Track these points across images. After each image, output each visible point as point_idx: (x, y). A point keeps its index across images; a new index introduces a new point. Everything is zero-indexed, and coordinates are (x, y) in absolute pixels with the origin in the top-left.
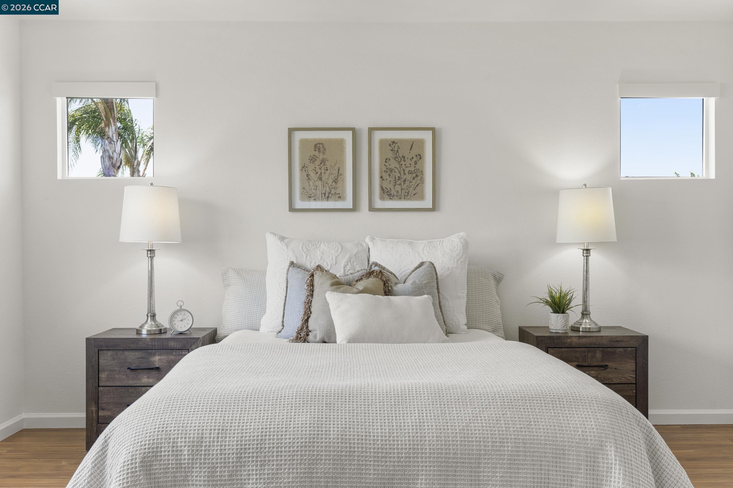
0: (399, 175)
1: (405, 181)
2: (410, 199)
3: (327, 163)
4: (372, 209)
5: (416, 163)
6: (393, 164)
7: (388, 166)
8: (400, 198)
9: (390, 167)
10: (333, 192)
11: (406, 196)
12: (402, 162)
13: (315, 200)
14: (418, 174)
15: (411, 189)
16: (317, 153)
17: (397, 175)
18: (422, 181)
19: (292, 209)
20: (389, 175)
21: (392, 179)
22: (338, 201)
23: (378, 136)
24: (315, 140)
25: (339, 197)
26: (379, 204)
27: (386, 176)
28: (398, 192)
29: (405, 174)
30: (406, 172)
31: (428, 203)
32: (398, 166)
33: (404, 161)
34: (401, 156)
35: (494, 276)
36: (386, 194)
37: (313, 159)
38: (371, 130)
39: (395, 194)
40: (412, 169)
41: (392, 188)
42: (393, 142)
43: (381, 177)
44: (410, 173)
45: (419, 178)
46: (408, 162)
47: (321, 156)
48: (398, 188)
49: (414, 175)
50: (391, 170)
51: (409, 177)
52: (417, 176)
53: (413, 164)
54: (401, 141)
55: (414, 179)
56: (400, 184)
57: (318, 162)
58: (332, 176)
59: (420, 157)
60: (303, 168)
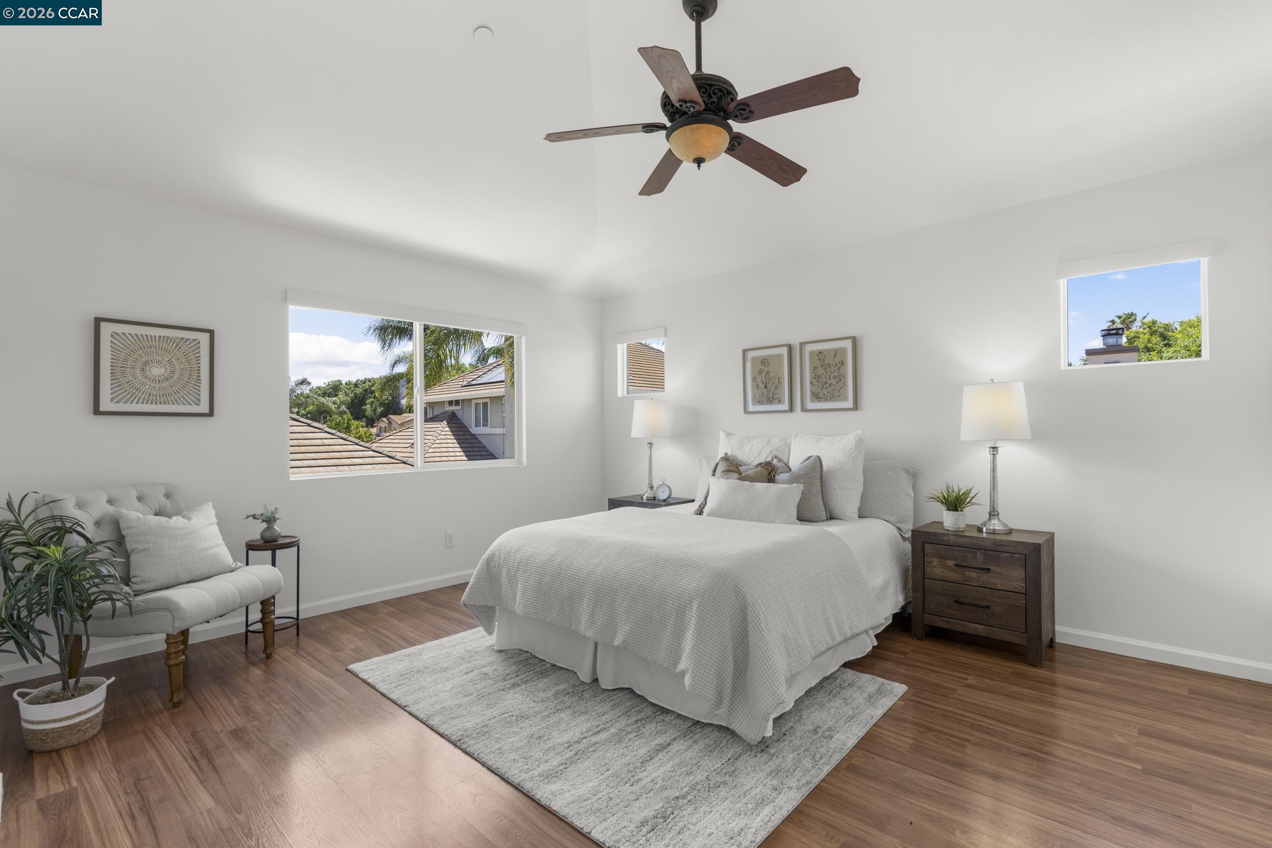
0: (825, 380)
1: (830, 385)
2: (835, 401)
3: (770, 374)
4: (804, 409)
5: (839, 369)
6: (821, 371)
7: (817, 374)
8: (827, 400)
9: (818, 374)
10: (775, 398)
11: (832, 398)
12: (828, 369)
13: (762, 404)
14: (841, 379)
15: (836, 392)
16: (763, 367)
17: (824, 380)
18: (845, 384)
19: (746, 411)
20: (818, 381)
21: (820, 384)
22: (778, 404)
23: (809, 348)
24: (762, 356)
25: (780, 401)
26: (810, 405)
27: (815, 382)
28: (824, 394)
29: (830, 379)
30: (831, 377)
31: (850, 404)
32: (824, 372)
33: (830, 368)
34: (827, 363)
35: (907, 471)
36: (816, 397)
37: (760, 372)
38: (802, 345)
39: (823, 397)
40: (836, 374)
41: (820, 392)
42: (820, 353)
43: (811, 383)
44: (835, 378)
45: (842, 381)
46: (833, 368)
47: (766, 369)
48: (825, 391)
49: (838, 380)
50: (819, 377)
51: (833, 381)
52: (840, 380)
53: (837, 370)
54: (826, 350)
55: (838, 383)
56: (826, 388)
57: (764, 374)
58: (775, 385)
59: (843, 363)
60: (754, 379)
